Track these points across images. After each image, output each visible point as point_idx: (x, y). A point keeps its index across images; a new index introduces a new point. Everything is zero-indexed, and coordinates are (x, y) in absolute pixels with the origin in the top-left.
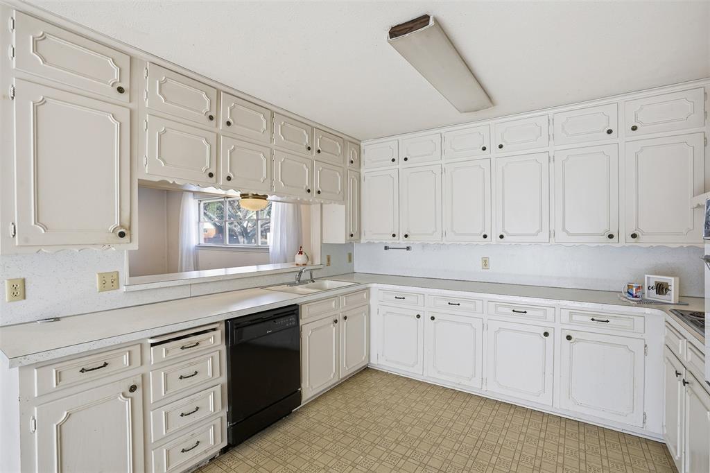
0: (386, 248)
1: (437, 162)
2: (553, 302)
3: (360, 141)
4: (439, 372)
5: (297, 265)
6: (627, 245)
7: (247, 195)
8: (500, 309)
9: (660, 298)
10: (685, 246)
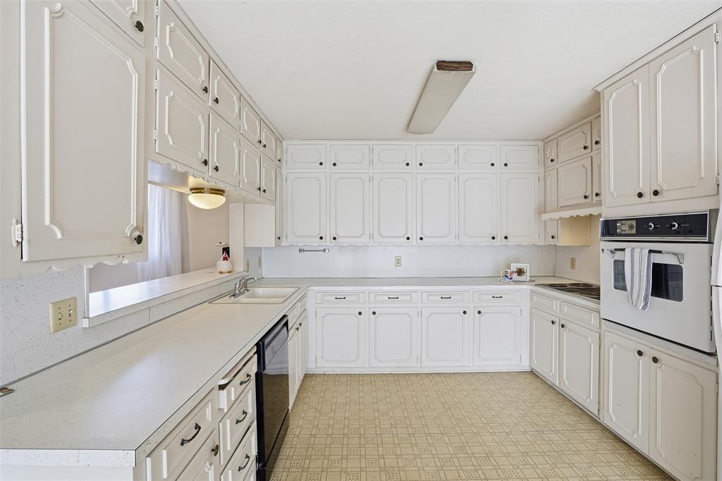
0: (300, 251)
1: (366, 171)
2: (469, 287)
3: (283, 139)
4: (380, 361)
5: (221, 273)
6: (502, 244)
7: (203, 189)
8: (431, 298)
9: (520, 278)
10: (530, 244)
